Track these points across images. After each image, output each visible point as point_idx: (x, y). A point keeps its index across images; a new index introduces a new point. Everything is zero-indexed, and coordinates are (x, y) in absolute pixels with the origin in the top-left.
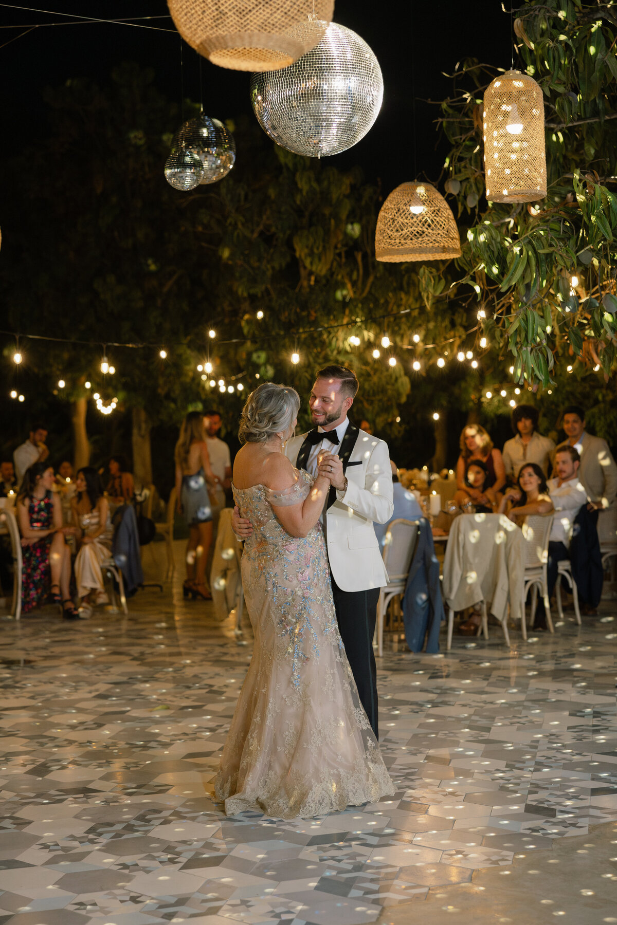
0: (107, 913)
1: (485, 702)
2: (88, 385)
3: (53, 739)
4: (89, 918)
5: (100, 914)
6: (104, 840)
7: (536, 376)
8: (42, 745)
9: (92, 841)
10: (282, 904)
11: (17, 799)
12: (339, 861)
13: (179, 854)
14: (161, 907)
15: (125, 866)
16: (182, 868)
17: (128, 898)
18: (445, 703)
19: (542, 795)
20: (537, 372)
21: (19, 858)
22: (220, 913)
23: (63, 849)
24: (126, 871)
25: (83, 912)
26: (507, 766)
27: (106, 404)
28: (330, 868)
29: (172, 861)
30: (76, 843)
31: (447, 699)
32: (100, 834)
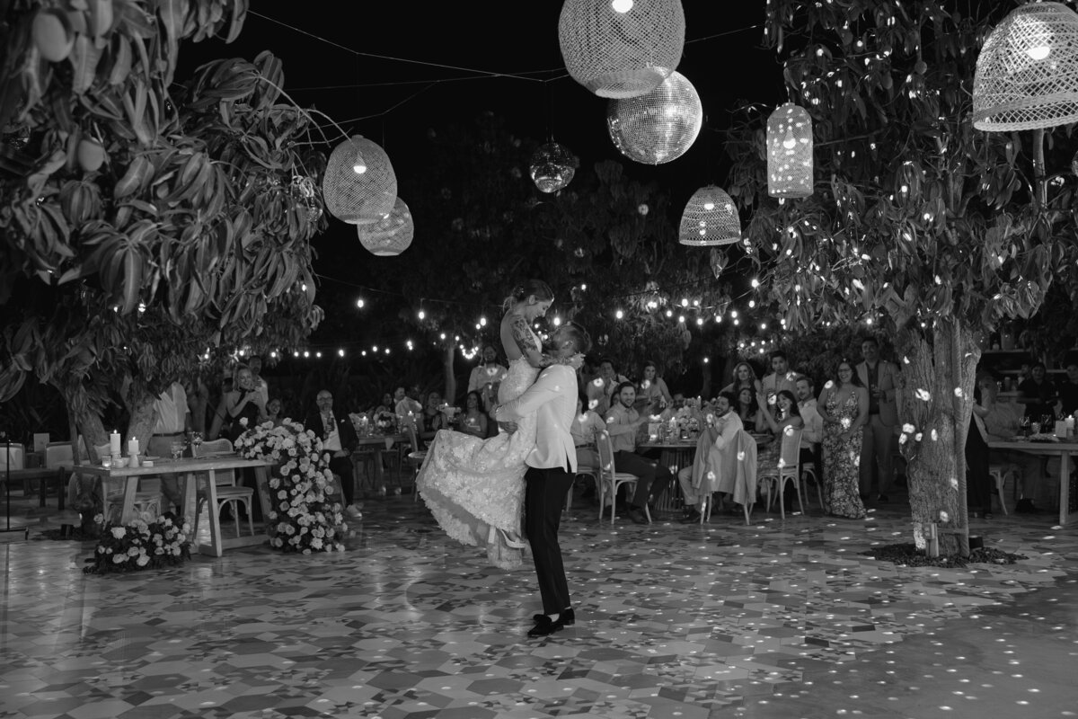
0: (508, 710)
1: (762, 563)
2: (457, 338)
3: (452, 585)
4: (496, 713)
5: (503, 710)
6: (499, 657)
7: (801, 325)
8: (445, 589)
9: (490, 658)
10: (636, 706)
11: (432, 627)
12: (673, 675)
13: (555, 668)
14: (547, 706)
15: (517, 676)
16: (559, 678)
17: (522, 699)
18: (732, 564)
19: (816, 631)
20: (802, 322)
21: (439, 669)
22: (591, 711)
23: (470, 663)
24: (518, 680)
25: (491, 709)
26: (786, 609)
27: (468, 352)
28: (667, 680)
29: (550, 673)
30: (479, 660)
31: (733, 561)
32: (495, 653)
